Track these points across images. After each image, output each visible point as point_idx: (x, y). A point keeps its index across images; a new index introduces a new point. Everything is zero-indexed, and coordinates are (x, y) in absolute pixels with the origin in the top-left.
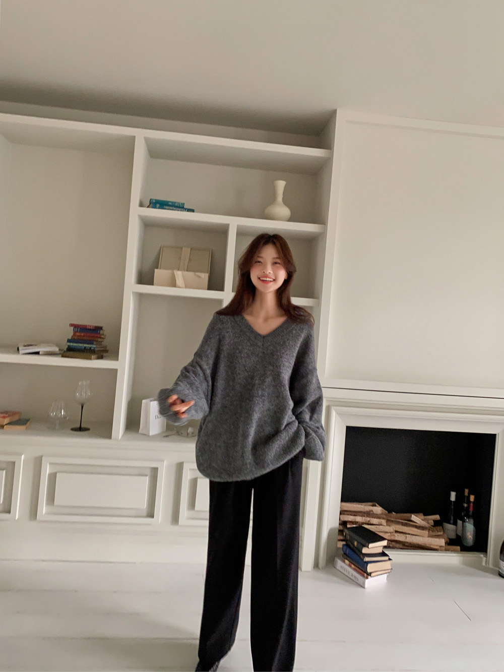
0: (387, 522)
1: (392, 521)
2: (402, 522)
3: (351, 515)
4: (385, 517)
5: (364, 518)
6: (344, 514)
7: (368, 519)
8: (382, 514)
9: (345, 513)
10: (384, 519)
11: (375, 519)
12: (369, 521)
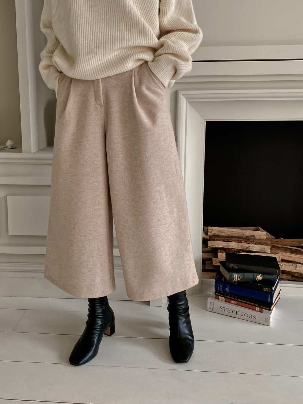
0: (271, 249)
1: (279, 248)
2: (291, 249)
3: (223, 241)
4: (269, 242)
5: (240, 244)
6: (214, 240)
7: (247, 245)
8: (267, 239)
9: (216, 238)
10: (267, 245)
11: (256, 246)
12: (248, 248)
